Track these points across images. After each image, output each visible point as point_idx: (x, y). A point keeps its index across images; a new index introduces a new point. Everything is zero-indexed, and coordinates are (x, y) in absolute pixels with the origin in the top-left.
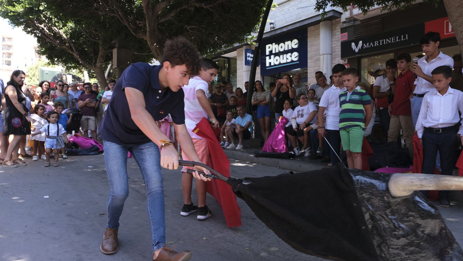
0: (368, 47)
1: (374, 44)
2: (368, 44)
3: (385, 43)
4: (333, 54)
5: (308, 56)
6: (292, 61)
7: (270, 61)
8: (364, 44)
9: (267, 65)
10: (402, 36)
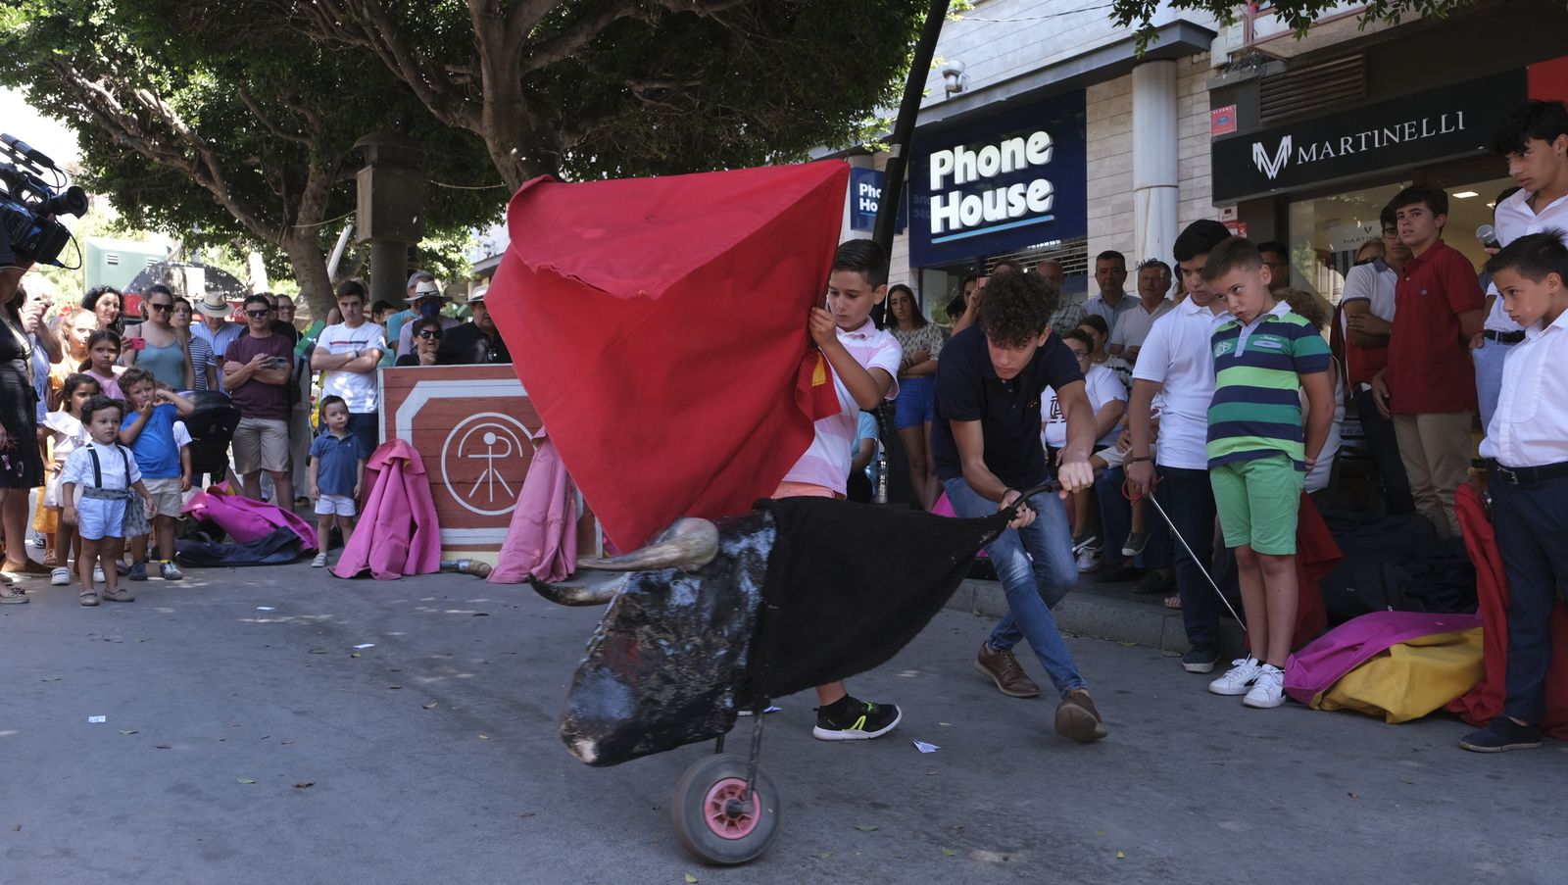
0: (1314, 159)
1: (1337, 149)
2: (1314, 146)
3: (1377, 145)
4: (1182, 185)
5: (1089, 195)
6: (1030, 214)
7: (946, 212)
8: (1301, 149)
9: (936, 227)
10: (1443, 117)
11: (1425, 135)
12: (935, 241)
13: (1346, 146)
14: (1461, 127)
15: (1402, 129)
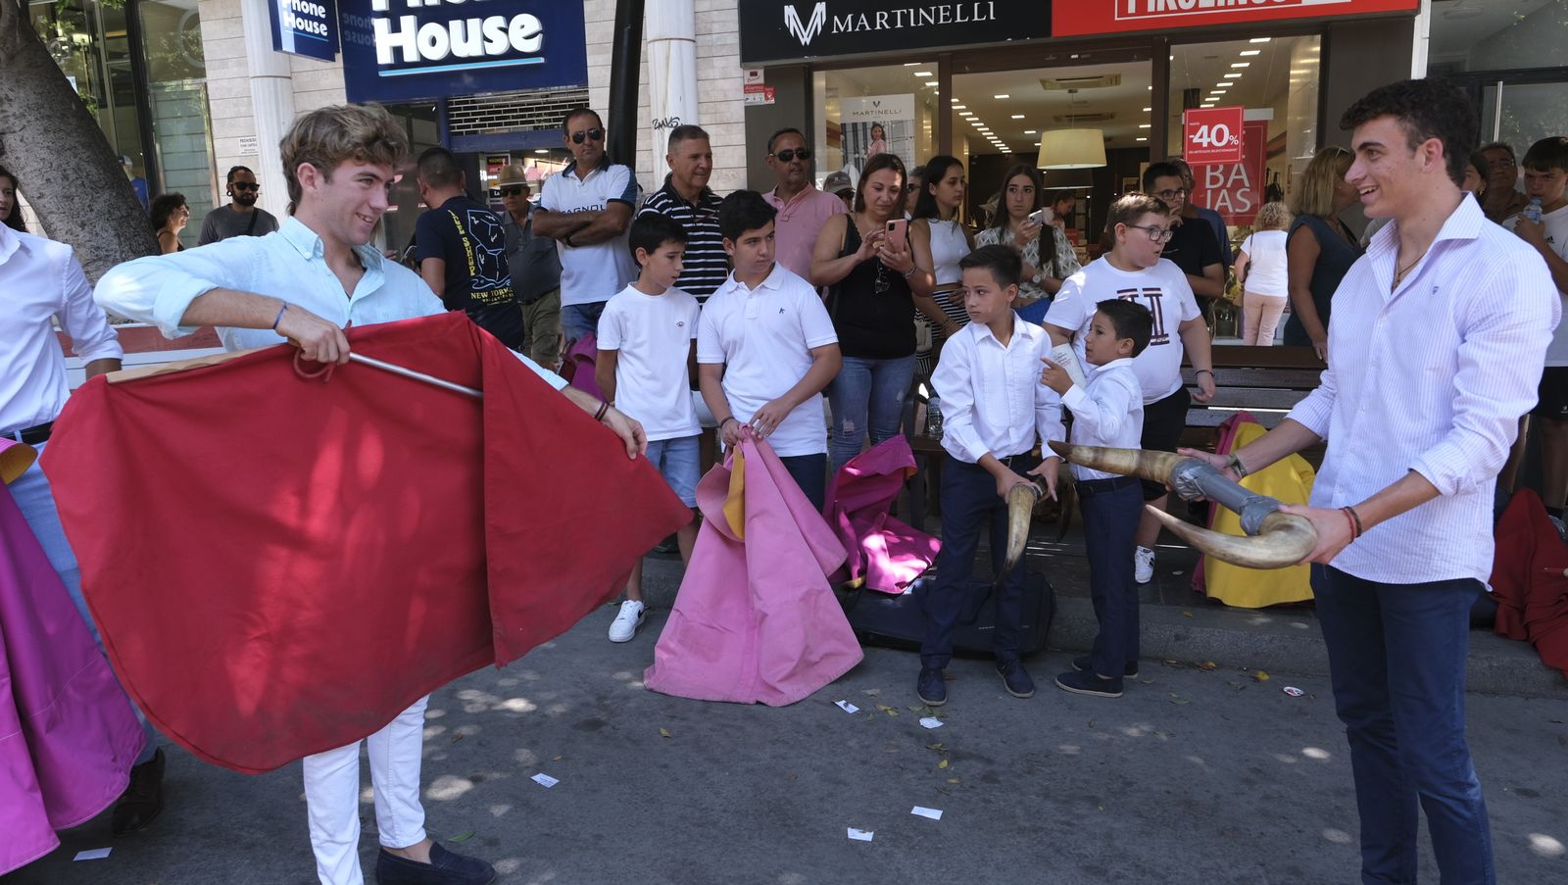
0: (850, 30)
1: (872, 23)
2: (849, 16)
3: (912, 24)
4: (700, 39)
5: (588, 39)
6: (512, 53)
7: (396, 40)
8: (836, 18)
9: (384, 57)
10: (976, 5)
11: (959, 20)
12: (383, 74)
13: (881, 21)
14: (992, 17)
15: (937, 11)
